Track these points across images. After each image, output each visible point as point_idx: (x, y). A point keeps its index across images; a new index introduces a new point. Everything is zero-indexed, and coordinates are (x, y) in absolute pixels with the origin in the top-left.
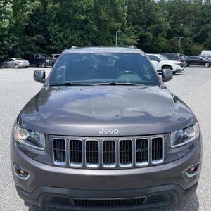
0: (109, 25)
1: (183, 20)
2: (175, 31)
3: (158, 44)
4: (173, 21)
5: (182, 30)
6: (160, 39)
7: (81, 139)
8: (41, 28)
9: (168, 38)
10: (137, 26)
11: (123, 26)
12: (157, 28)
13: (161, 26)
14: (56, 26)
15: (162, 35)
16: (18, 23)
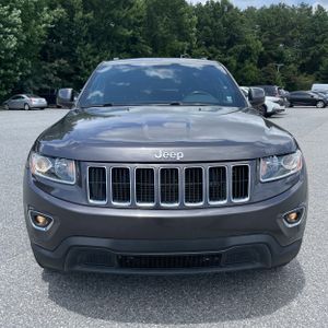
0: (169, 45)
1: (283, 39)
2: (271, 55)
3: (245, 74)
4: (267, 39)
5: (282, 53)
6: (247, 66)
7: (127, 166)
8: (65, 49)
9: (259, 66)
10: (212, 47)
11: (191, 47)
12: (243, 51)
13: (249, 48)
14: (89, 46)
15: (252, 61)
16: (29, 42)
